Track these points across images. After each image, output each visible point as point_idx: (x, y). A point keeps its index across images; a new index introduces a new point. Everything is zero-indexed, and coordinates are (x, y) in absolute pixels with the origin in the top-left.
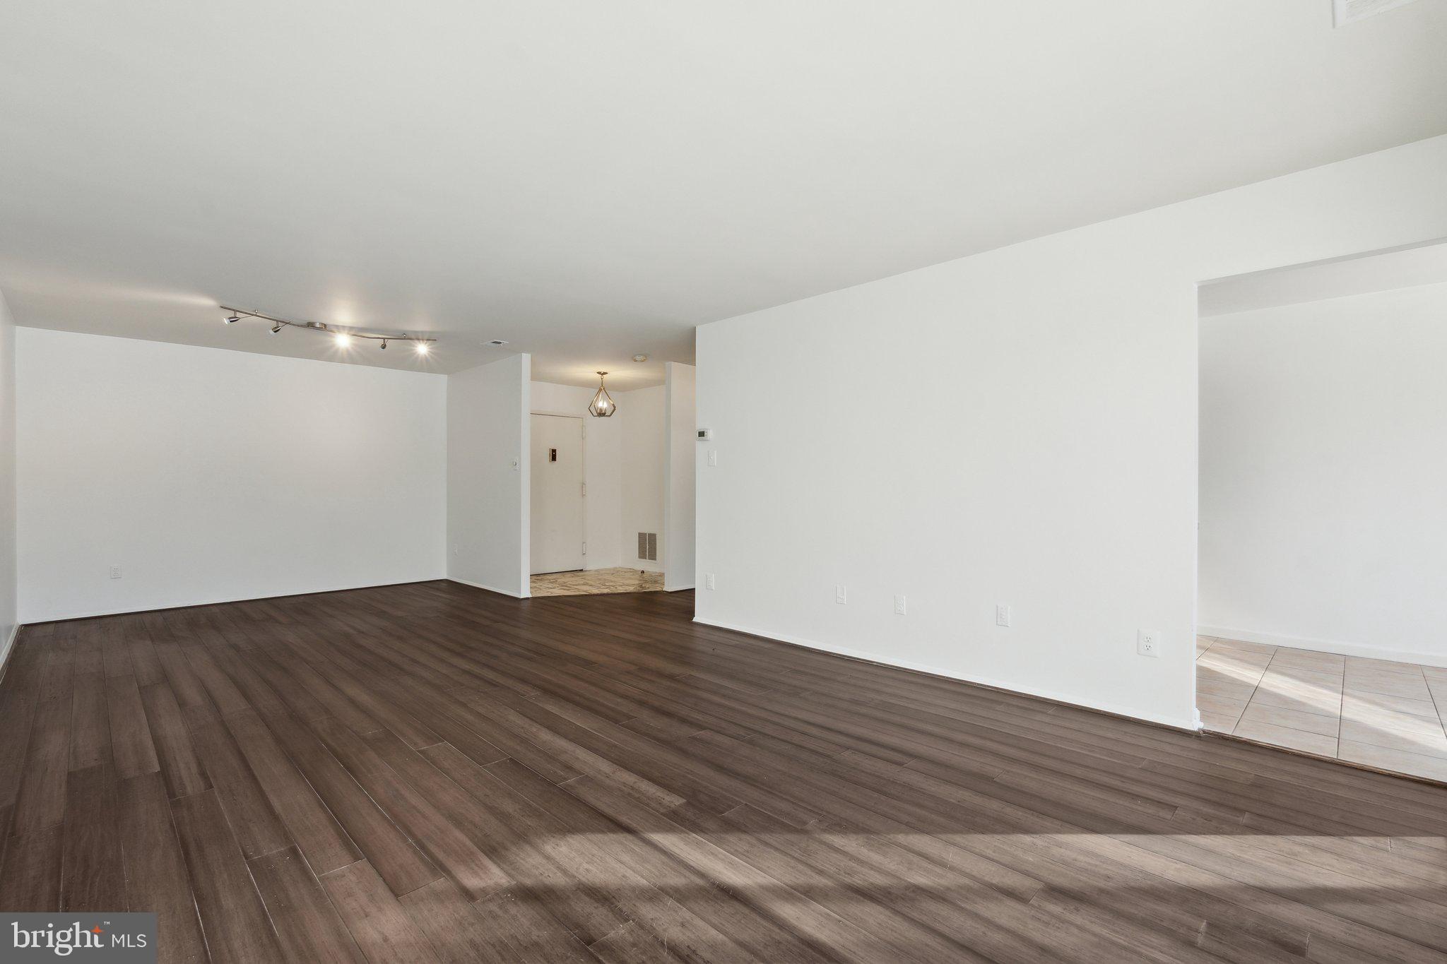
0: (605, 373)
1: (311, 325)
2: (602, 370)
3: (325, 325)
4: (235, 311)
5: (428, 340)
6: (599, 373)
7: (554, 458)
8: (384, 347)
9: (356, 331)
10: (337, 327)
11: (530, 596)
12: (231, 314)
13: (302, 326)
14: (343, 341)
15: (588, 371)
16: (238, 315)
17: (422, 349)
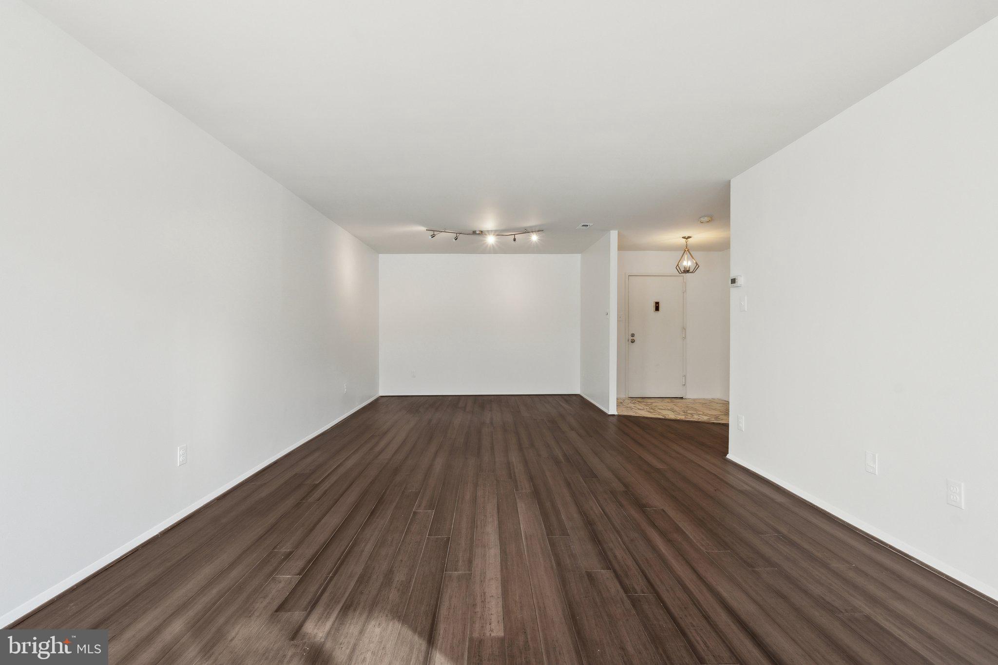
0: (689, 237)
1: (474, 233)
2: (687, 235)
3: (482, 232)
4: (434, 231)
5: (538, 231)
6: (684, 238)
7: (657, 308)
8: (515, 240)
9: (499, 233)
10: (488, 231)
11: (616, 413)
12: (432, 233)
13: (470, 234)
14: (491, 240)
15: (674, 237)
16: (435, 233)
17: (534, 238)
